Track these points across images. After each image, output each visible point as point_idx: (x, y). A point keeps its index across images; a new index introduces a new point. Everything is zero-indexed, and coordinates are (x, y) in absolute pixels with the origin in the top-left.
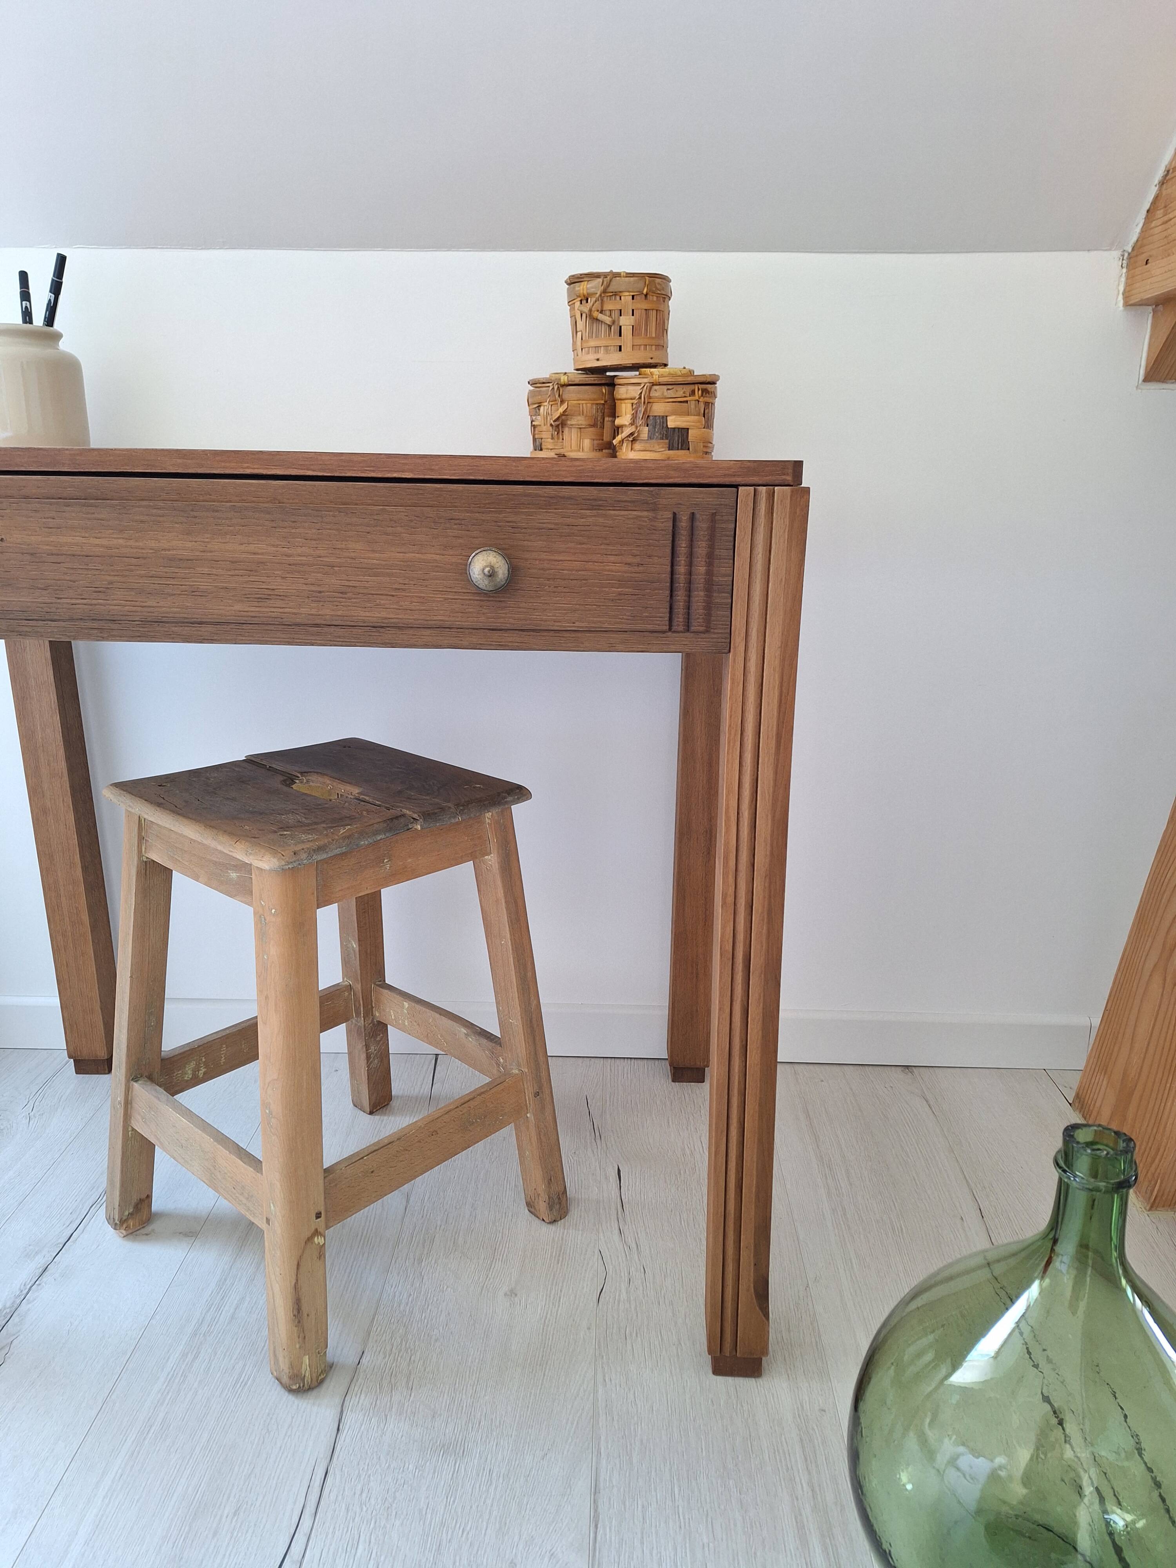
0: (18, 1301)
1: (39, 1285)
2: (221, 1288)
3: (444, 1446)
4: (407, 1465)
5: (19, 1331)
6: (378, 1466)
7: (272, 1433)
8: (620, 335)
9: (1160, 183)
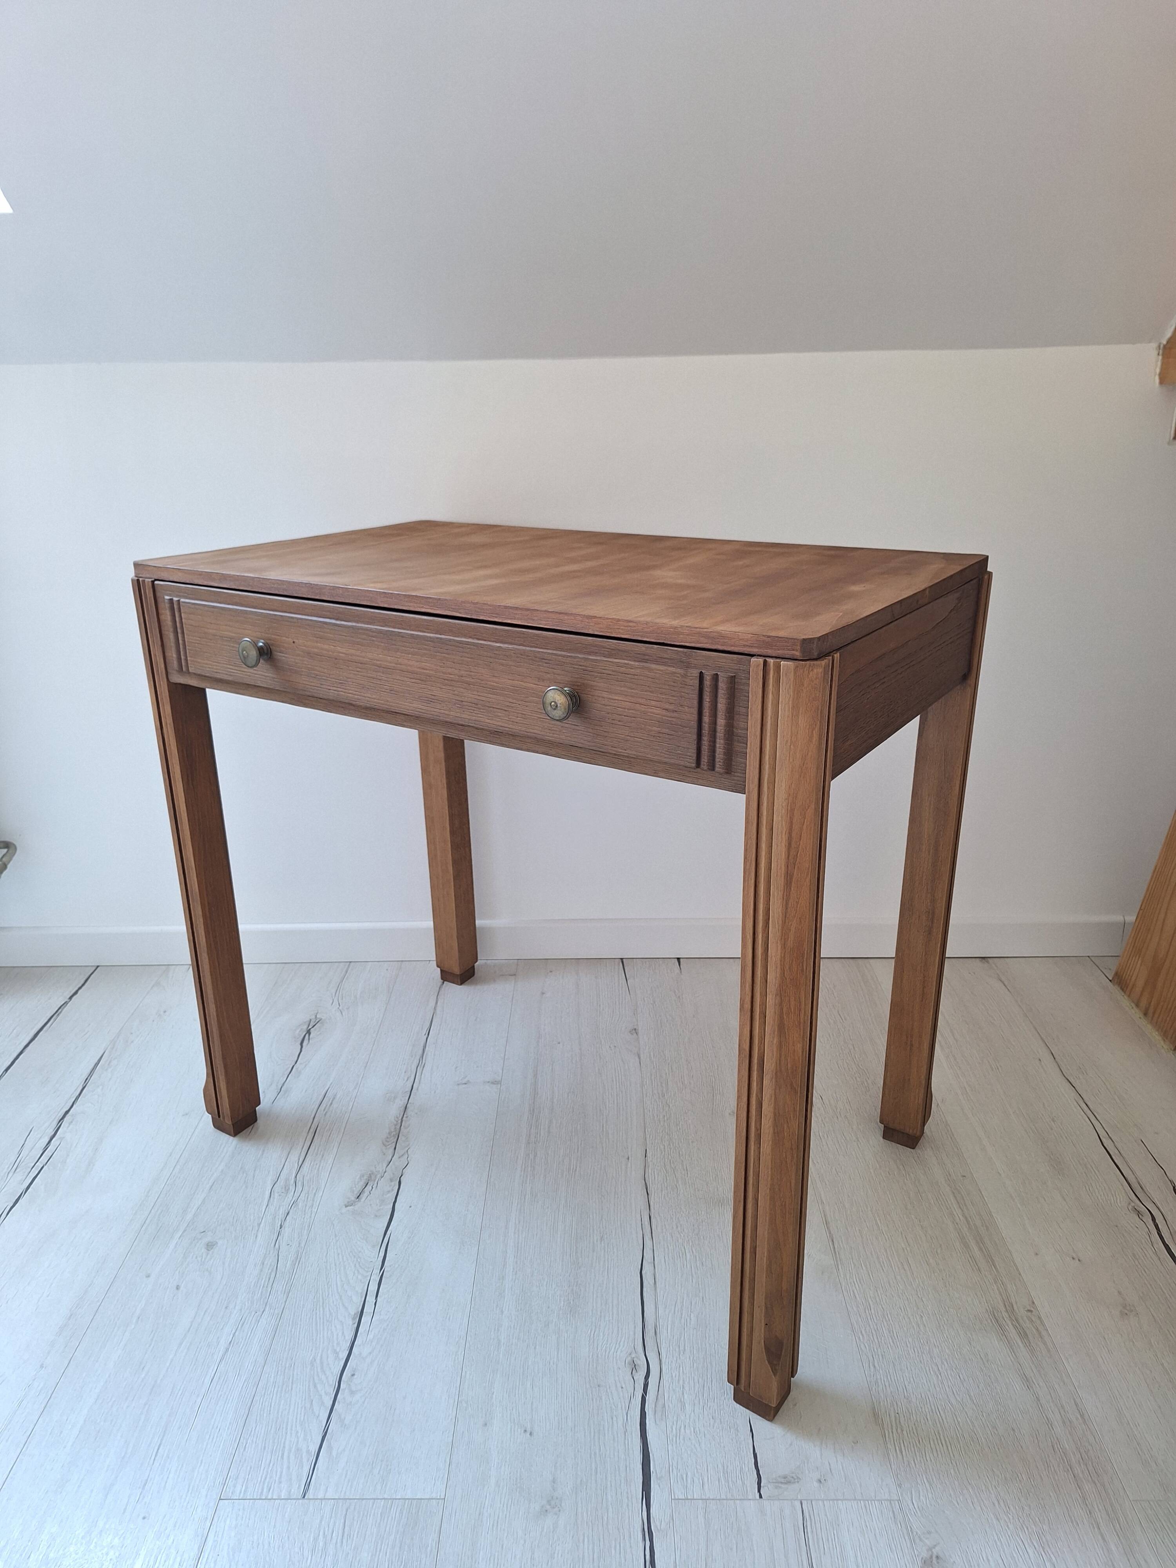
0: (398, 1127)
1: (407, 1117)
2: (533, 1115)
3: (720, 1201)
4: (700, 1212)
5: (409, 1145)
6: (682, 1213)
7: (606, 1197)
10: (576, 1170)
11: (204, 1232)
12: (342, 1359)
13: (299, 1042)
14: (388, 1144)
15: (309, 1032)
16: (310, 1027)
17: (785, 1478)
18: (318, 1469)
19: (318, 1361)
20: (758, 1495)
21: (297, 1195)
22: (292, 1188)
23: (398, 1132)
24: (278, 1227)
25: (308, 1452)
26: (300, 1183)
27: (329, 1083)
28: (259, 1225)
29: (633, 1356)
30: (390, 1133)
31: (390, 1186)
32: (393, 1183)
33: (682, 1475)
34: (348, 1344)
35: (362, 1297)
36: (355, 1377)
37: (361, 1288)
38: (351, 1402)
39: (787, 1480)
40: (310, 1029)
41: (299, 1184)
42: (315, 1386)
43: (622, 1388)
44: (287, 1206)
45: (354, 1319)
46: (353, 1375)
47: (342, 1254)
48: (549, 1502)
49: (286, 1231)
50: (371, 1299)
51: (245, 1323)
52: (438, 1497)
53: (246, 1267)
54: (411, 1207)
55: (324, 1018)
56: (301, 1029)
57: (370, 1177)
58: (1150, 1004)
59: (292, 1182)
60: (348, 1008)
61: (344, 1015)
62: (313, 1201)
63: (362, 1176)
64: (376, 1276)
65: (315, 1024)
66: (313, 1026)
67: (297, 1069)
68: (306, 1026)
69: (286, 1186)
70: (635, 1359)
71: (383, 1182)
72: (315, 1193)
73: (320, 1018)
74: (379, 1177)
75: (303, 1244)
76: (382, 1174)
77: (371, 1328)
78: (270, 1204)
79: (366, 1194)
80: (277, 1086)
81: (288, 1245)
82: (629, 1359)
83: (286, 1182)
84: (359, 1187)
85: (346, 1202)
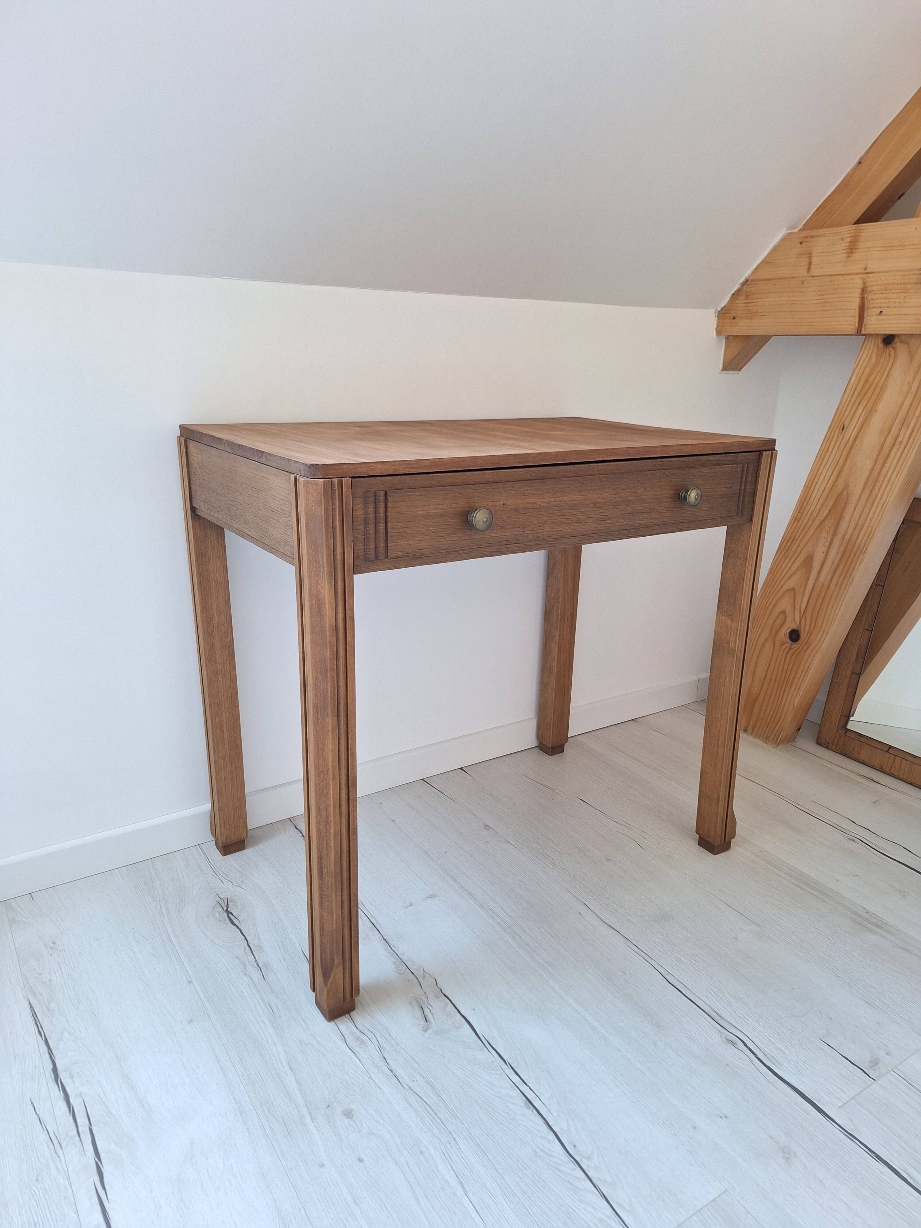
1: (394, 947)
9: (741, 284)
10: (557, 935)
11: (329, 1106)
12: (554, 1139)
13: (230, 923)
14: (403, 972)
15: (228, 912)
16: (225, 908)
17: (872, 1062)
18: (629, 1225)
19: (538, 1150)
20: (873, 1081)
21: (375, 1041)
22: (364, 1037)
23: (400, 960)
24: (389, 1073)
25: (609, 1218)
26: (366, 1031)
27: (297, 945)
28: (371, 1077)
29: (724, 1036)
30: (395, 963)
31: (441, 1001)
32: (440, 999)
33: (827, 1092)
34: (546, 1128)
35: (515, 1090)
36: (578, 1147)
37: (507, 1084)
38: (596, 1166)
39: (875, 1063)
40: (227, 909)
41: (366, 1032)
42: (559, 1170)
43: (740, 1059)
44: (377, 1053)
45: (528, 1108)
46: (575, 1146)
47: (465, 1067)
48: (783, 1152)
49: (400, 1071)
50: (523, 1088)
51: (450, 1155)
52: (723, 1191)
53: (399, 1114)
54: (474, 1010)
55: (229, 897)
56: (219, 912)
57: (418, 1002)
58: (748, 724)
59: (359, 1033)
60: (242, 882)
61: (246, 889)
62: (393, 1039)
63: (411, 1004)
64: (509, 1072)
65: (226, 904)
66: (228, 907)
67: (254, 945)
68: (220, 909)
69: (358, 1039)
70: (727, 1038)
71: (433, 1002)
72: (388, 1033)
73: (225, 898)
74: (424, 998)
75: (425, 1075)
76: (425, 995)
77: (548, 1108)
78: (361, 1059)
79: (429, 1016)
80: (252, 965)
81: (413, 1081)
82: (724, 1039)
83: (354, 1036)
84: (419, 1013)
85: (422, 1029)
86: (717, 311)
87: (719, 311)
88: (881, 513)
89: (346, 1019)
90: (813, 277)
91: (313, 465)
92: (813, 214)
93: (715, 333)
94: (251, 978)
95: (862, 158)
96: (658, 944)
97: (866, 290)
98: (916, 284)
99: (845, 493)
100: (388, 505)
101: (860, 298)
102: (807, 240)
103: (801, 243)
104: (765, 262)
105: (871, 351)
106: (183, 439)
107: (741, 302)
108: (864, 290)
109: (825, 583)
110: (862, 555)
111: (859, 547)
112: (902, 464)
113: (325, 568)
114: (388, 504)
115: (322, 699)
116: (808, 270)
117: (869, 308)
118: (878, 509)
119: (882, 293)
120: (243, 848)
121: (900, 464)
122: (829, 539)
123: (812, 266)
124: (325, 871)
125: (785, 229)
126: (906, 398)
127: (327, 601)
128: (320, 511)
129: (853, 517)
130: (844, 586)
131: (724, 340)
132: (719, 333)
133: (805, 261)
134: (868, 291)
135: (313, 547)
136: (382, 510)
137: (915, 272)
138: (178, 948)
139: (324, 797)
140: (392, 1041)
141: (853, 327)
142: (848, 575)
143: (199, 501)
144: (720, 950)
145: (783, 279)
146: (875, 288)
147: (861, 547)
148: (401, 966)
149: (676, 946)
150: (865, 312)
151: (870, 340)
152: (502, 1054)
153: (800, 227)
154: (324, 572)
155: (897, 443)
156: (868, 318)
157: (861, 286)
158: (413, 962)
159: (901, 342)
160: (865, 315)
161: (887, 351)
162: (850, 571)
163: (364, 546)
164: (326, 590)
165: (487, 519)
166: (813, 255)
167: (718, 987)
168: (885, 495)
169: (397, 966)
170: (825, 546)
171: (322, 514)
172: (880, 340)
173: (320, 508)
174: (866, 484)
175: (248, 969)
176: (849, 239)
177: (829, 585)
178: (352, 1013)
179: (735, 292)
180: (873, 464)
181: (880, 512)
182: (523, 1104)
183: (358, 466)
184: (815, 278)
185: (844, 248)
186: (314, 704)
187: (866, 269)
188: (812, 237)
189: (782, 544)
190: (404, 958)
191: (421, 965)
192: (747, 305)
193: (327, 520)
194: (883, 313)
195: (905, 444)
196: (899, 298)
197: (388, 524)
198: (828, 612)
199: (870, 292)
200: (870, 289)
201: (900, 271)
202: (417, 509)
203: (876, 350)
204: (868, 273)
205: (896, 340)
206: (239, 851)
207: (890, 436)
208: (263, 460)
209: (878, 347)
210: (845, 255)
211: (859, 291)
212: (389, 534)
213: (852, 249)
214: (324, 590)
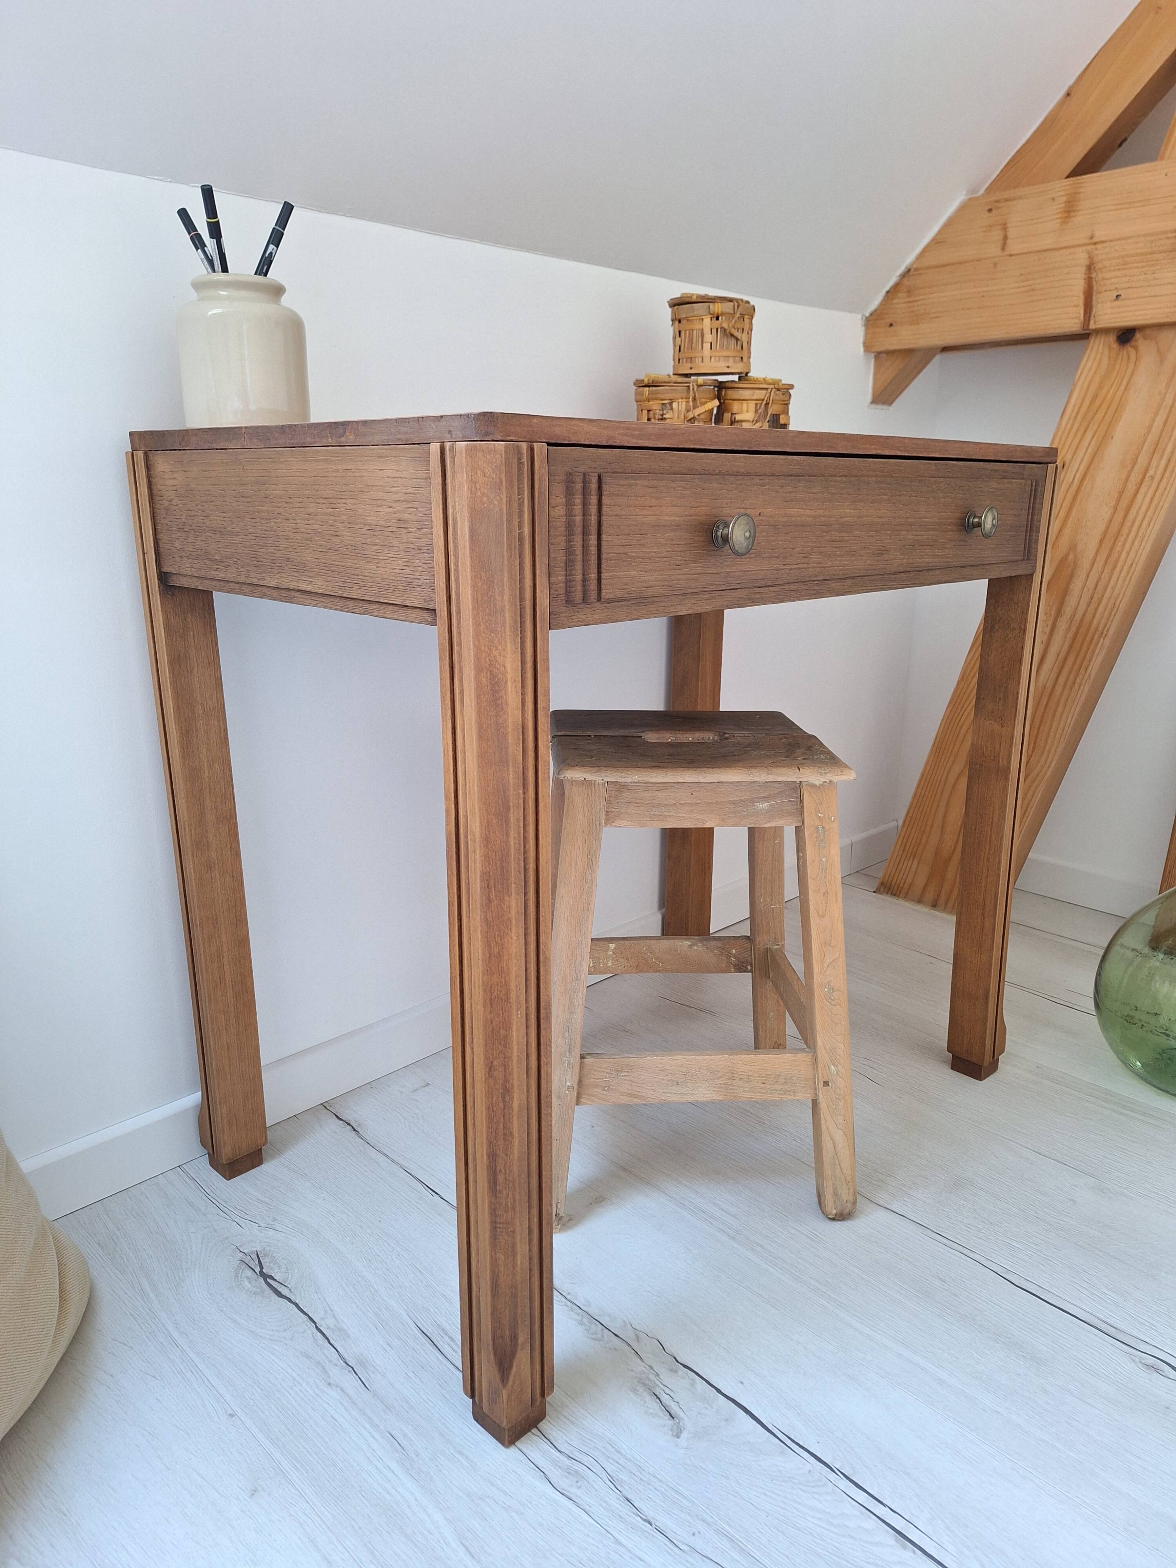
3: (955, 1184)
4: (958, 1203)
6: (951, 1214)
8: (742, 349)
9: (900, 275)
13: (274, 1296)
14: (600, 1336)
15: (265, 1276)
16: (258, 1270)
21: (599, 1470)
22: (577, 1467)
23: (587, 1316)
24: (646, 1526)
26: (576, 1453)
27: (405, 1317)
28: (617, 1542)
29: (1135, 1359)
30: (581, 1323)
31: (683, 1378)
32: (680, 1373)
35: (870, 1517)
37: (850, 1507)
40: (262, 1272)
41: (576, 1455)
44: (611, 1492)
45: (905, 1548)
47: (768, 1491)
49: (662, 1520)
50: (880, 1510)
54: (742, 1383)
55: (258, 1249)
56: (248, 1278)
57: (645, 1384)
58: (939, 895)
59: (567, 1462)
60: (274, 1219)
61: (283, 1230)
62: (630, 1460)
63: (634, 1391)
64: (844, 1484)
65: (257, 1262)
66: (261, 1267)
67: (328, 1328)
68: (249, 1273)
69: (568, 1472)
70: (1143, 1361)
71: (667, 1378)
72: (617, 1451)
73: (252, 1252)
74: (652, 1377)
75: (710, 1520)
76: (652, 1371)
77: (936, 1540)
78: (587, 1508)
79: (673, 1406)
80: (336, 1365)
81: (694, 1534)
82: (1140, 1365)
83: (560, 1467)
84: (654, 1406)
85: (670, 1433)
86: (864, 318)
87: (866, 318)
88: (1128, 579)
89: (535, 1438)
90: (1011, 255)
91: (484, 414)
92: (1002, 171)
93: (862, 349)
94: (342, 1390)
95: (1071, 88)
96: (969, 1226)
97: (1094, 268)
98: (1171, 251)
99: (1071, 557)
100: (603, 501)
101: (1085, 279)
102: (998, 205)
103: (990, 210)
104: (937, 242)
105: (1099, 355)
106: (140, 455)
107: (900, 302)
108: (1090, 268)
109: (1047, 685)
110: (1102, 639)
111: (1096, 630)
112: (1157, 506)
113: (507, 615)
114: (604, 497)
115: (499, 863)
116: (1003, 248)
117: (1099, 292)
118: (1123, 575)
119: (1119, 270)
120: (260, 1162)
121: (1153, 505)
122: (1050, 623)
123: (1009, 241)
124: (501, 1178)
125: (964, 192)
126: (1156, 414)
127: (509, 677)
128: (498, 503)
129: (1086, 588)
130: (1077, 686)
131: (873, 361)
132: (867, 347)
133: (997, 235)
134: (1096, 268)
135: (483, 574)
136: (593, 509)
137: (1169, 235)
138: (192, 1355)
139: (500, 1044)
140: (629, 1464)
141: (1077, 321)
142: (1082, 670)
143: (178, 559)
144: (1061, 1222)
145: (965, 262)
146: (1107, 263)
147: (1100, 629)
148: (593, 1326)
149: (997, 1225)
150: (1094, 298)
151: (1099, 338)
152: (819, 1455)
153: (982, 191)
154: (504, 622)
155: (1147, 479)
156: (1099, 306)
157: (1088, 263)
158: (609, 1315)
159: (1145, 338)
160: (1094, 303)
161: (1125, 354)
162: (1085, 663)
163: (566, 576)
164: (509, 655)
165: (750, 532)
166: (1009, 225)
167: (1087, 1281)
168: (1132, 555)
169: (587, 1328)
170: (1045, 633)
171: (501, 510)
172: (1112, 338)
173: (498, 498)
174: (1101, 541)
175: (331, 1374)
176: (1064, 199)
177: (1054, 687)
178: (542, 1425)
179: (891, 288)
180: (1112, 511)
181: (1125, 577)
182: (893, 1542)
183: (555, 422)
184: (1012, 258)
185: (1058, 211)
186: (483, 873)
187: (1092, 238)
188: (1006, 200)
189: (977, 638)
190: (593, 1311)
191: (625, 1319)
192: (911, 304)
193: (510, 521)
194: (1122, 297)
195: (1160, 477)
196: (1145, 274)
197: (603, 536)
198: (1055, 725)
199: (1099, 269)
200: (1099, 266)
201: (1145, 235)
202: (645, 512)
203: (1106, 352)
204: (1095, 244)
205: (1138, 335)
206: (253, 1167)
207: (1136, 469)
208: (350, 438)
209: (1110, 347)
210: (1059, 221)
211: (1083, 270)
212: (604, 556)
213: (1070, 210)
214: (504, 657)
